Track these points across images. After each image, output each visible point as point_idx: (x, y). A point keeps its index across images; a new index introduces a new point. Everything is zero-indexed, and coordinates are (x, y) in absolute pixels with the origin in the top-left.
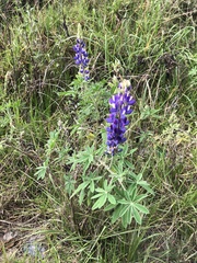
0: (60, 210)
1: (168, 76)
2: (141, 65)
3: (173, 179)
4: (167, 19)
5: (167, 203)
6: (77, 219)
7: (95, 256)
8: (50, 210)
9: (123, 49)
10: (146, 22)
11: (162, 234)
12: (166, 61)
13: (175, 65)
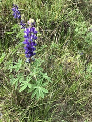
0: (10, 95)
1: (66, 32)
2: (53, 26)
3: (66, 79)
4: (66, 6)
5: (63, 90)
6: (19, 99)
7: (27, 116)
8: (5, 95)
9: (45, 18)
10: (56, 6)
11: (60, 104)
12: (64, 25)
13: (69, 26)
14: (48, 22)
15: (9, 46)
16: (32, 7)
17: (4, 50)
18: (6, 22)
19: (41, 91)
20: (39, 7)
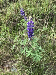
0: (20, 59)
1: (52, 19)
2: (43, 16)
3: (54, 49)
4: (51, 2)
6: (25, 61)
9: (38, 12)
10: (45, 4)
12: (51, 15)
13: (54, 15)
14: (40, 15)
15: (19, 31)
16: (30, 6)
17: (16, 33)
18: (17, 17)
19: (38, 57)
20: (34, 6)
